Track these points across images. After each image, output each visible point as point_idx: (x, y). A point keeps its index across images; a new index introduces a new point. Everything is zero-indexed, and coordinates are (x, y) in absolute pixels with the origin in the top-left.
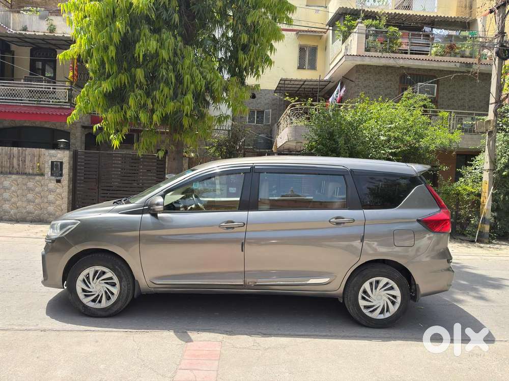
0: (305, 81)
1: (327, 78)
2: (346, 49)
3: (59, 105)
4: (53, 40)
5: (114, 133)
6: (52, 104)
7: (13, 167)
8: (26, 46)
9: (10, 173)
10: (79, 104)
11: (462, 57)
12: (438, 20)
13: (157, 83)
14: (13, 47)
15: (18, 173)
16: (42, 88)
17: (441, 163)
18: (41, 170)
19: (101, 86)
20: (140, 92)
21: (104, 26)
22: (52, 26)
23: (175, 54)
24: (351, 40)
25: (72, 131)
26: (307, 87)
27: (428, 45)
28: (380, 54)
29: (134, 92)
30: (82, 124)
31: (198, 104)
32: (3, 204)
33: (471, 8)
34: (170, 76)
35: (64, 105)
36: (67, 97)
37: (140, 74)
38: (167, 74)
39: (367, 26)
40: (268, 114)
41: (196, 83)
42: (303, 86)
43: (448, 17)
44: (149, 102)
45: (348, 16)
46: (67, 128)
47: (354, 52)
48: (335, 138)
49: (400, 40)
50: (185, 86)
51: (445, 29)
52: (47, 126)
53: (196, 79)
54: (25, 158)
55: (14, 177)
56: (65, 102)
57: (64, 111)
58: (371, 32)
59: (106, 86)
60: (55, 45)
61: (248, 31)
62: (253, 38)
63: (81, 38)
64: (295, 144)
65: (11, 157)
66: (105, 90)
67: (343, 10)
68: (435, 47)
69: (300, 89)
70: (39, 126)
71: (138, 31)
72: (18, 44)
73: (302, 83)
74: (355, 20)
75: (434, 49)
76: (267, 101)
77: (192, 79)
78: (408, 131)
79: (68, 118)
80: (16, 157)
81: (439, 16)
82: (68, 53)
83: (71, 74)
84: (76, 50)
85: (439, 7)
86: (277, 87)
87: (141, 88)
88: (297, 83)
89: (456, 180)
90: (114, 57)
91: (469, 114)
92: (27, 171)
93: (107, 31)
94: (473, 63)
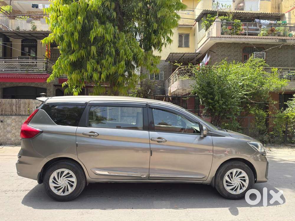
0: (185, 54)
1: (197, 51)
2: (209, 34)
3: (40, 72)
4: (36, 33)
5: (75, 88)
6: (35, 72)
7: (13, 111)
8: (19, 39)
9: (11, 115)
10: (55, 70)
11: (279, 36)
12: (261, 16)
13: (104, 55)
14: (11, 39)
15: (16, 115)
16: (29, 63)
17: (273, 100)
18: (30, 112)
19: (68, 58)
20: (93, 61)
21: (71, 20)
22: (34, 27)
23: (115, 37)
24: (212, 29)
25: (48, 88)
26: (186, 57)
27: (257, 30)
28: (230, 36)
29: (89, 61)
30: (54, 84)
31: (129, 68)
32: (7, 134)
33: (279, 8)
34: (112, 51)
35: (43, 73)
36: (45, 67)
37: (94, 49)
38: (110, 50)
39: (221, 20)
40: (161, 74)
41: (127, 55)
42: (183, 57)
43: (267, 13)
44: (99, 67)
45: (209, 15)
46: (44, 86)
47: (214, 35)
48: (211, 85)
49: (241, 27)
50: (121, 56)
51: (268, 20)
52: (32, 85)
53: (128, 52)
54: (20, 105)
55: (13, 117)
56: (44, 71)
57: (44, 76)
58: (224, 23)
59: (72, 58)
60: (36, 37)
61: (157, 22)
62: (161, 26)
63: (57, 29)
64: (182, 91)
65: (11, 105)
66: (72, 60)
67: (206, 12)
68: (262, 31)
69: (181, 59)
70: (28, 86)
71: (92, 23)
72: (14, 37)
73: (182, 55)
74: (213, 17)
75: (262, 32)
76: (161, 67)
77: (125, 52)
78: (254, 80)
79: (48, 79)
80: (15, 105)
81: (262, 13)
82: (48, 39)
83: (46, 53)
84: (52, 37)
85: (260, 9)
86: (168, 58)
87: (94, 58)
88: (179, 55)
89: (285, 109)
90: (77, 39)
91: (287, 69)
92: (21, 113)
93: (73, 23)
94: (286, 39)
